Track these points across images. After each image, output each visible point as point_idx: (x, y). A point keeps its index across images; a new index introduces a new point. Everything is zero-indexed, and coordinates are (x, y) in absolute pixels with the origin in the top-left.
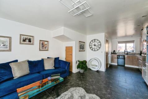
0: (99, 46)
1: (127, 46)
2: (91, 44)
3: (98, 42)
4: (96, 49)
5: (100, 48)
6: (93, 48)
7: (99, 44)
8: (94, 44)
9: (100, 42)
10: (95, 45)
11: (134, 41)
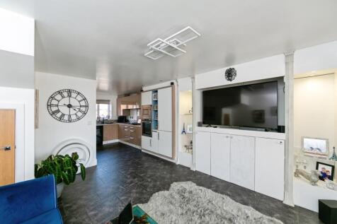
0: (83, 109)
1: (100, 108)
2: (54, 102)
3: (79, 98)
4: (74, 117)
5: (85, 113)
6: (63, 115)
7: (83, 103)
8: (67, 104)
9: (85, 99)
10: (70, 106)
11: (109, 101)
